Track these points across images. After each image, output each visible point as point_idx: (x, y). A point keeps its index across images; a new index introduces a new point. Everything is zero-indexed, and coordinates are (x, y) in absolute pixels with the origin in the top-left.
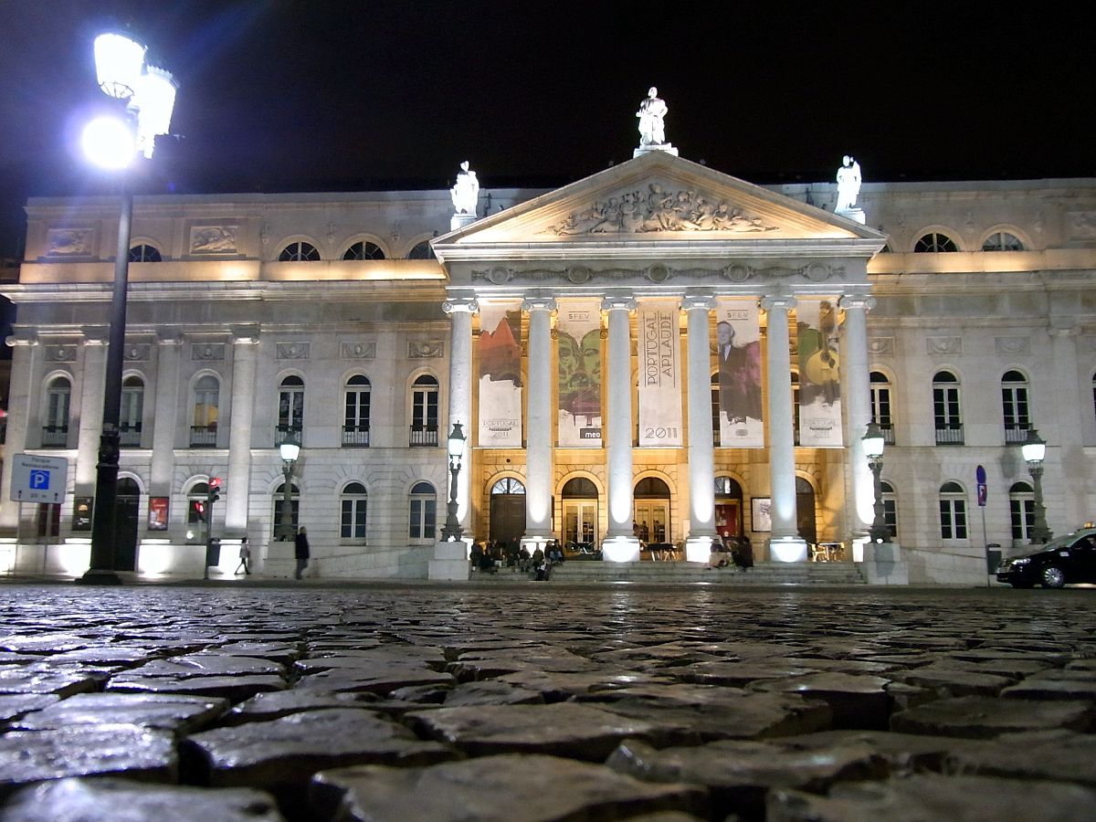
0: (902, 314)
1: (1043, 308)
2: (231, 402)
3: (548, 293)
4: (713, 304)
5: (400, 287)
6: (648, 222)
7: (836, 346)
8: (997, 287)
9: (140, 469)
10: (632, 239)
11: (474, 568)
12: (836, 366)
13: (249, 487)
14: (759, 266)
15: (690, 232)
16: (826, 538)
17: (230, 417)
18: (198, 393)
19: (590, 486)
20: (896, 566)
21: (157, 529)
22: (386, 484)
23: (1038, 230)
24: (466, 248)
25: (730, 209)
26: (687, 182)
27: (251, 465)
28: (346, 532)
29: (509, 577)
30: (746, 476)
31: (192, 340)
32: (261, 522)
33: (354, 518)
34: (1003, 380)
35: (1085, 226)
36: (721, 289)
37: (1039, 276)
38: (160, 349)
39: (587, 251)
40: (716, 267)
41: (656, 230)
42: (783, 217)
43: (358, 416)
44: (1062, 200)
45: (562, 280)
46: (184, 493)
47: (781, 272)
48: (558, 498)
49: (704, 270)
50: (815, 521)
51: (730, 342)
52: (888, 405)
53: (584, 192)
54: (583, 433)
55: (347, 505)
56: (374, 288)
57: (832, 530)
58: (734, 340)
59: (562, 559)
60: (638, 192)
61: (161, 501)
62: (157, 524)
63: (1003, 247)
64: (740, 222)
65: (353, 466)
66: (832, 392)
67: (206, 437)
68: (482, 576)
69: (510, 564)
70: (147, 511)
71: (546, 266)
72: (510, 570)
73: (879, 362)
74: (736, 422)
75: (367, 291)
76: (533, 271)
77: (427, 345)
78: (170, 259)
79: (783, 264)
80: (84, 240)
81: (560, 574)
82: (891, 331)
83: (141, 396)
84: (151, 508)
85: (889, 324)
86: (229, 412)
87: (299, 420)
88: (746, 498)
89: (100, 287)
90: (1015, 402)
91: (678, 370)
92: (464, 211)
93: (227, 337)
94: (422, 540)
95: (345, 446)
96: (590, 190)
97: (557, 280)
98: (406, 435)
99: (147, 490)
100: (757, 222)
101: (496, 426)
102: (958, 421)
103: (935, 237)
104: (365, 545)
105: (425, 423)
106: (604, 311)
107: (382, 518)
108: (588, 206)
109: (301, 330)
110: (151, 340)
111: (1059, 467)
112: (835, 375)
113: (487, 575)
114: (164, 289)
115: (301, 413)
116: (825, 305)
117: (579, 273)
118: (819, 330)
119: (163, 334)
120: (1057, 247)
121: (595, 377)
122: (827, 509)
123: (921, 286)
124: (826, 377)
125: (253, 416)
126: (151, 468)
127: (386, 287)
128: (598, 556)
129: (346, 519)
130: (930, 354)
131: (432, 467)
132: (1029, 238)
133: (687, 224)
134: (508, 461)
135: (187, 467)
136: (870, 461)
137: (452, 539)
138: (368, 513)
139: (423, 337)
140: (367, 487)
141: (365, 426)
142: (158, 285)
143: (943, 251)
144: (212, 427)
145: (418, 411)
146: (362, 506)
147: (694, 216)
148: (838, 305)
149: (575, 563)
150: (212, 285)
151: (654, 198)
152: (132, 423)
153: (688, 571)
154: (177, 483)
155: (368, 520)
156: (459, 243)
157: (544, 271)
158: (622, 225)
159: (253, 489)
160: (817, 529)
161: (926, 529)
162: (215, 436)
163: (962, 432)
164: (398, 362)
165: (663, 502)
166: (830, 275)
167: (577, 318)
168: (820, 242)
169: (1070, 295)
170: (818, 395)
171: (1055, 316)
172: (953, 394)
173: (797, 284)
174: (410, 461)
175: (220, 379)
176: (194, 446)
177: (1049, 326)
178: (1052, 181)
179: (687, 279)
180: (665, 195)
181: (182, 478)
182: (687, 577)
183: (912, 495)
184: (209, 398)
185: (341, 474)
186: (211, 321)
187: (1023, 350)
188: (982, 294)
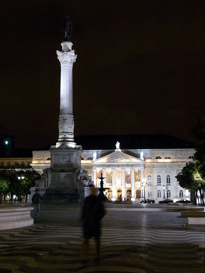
0: (153, 168)
1: (172, 167)
3: (105, 168)
4: (125, 170)
15: (122, 161)
23: (173, 156)
24: (95, 163)
34: (167, 176)
35: (179, 155)
36: (126, 168)
41: (118, 160)
44: (176, 152)
47: (133, 166)
48: (107, 192)
49: (124, 166)
51: (127, 174)
54: (109, 185)
60: (116, 156)
63: (168, 158)
64: (128, 159)
73: (150, 174)
74: (128, 184)
90: (168, 179)
91: (121, 178)
92: (95, 157)
100: (130, 159)
102: (161, 182)
103: (158, 157)
108: (110, 157)
111: (174, 188)
116: (139, 170)
117: (109, 166)
118: (138, 173)
120: (175, 158)
123: (156, 164)
130: (157, 173)
139: (89, 171)
143: (159, 159)
147: (122, 159)
157: (104, 166)
158: (114, 160)
166: (139, 166)
167: (109, 171)
169: (176, 165)
170: (137, 181)
172: (160, 178)
173: (135, 167)
177: (173, 169)
179: (122, 167)
180: (119, 156)
183: (154, 192)
187: (170, 172)
188: (164, 165)
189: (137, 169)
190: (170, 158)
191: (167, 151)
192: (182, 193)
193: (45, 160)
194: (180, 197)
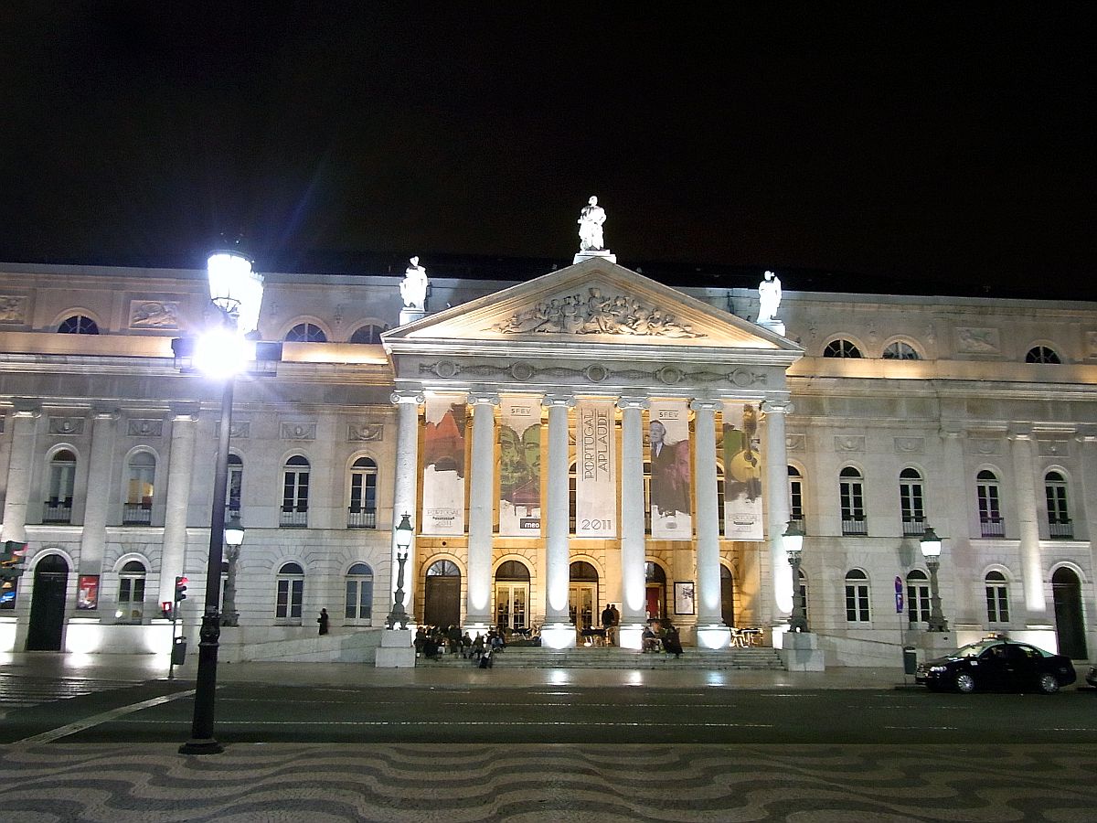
0: (812, 414)
1: (935, 413)
2: (168, 480)
3: (493, 389)
4: (647, 404)
5: (342, 371)
6: (587, 324)
7: (758, 446)
8: (897, 392)
9: (70, 546)
10: (572, 340)
11: (418, 655)
12: (757, 466)
13: (185, 566)
14: (689, 370)
15: (626, 336)
16: (744, 620)
17: (167, 495)
18: (132, 469)
19: (522, 568)
20: (814, 653)
21: (86, 608)
22: (323, 566)
23: (931, 341)
24: (415, 342)
25: (664, 315)
26: (624, 288)
27: (186, 543)
28: (281, 612)
29: (453, 663)
30: (669, 561)
31: (128, 415)
32: (196, 601)
33: (290, 596)
34: (901, 477)
35: (969, 340)
36: (654, 391)
37: (932, 385)
38: (94, 424)
39: (531, 350)
40: (650, 369)
41: (595, 332)
42: (713, 326)
43: (296, 496)
44: (951, 316)
45: (506, 376)
46: (115, 571)
47: (709, 377)
48: (491, 581)
49: (638, 372)
50: (732, 605)
51: (662, 440)
52: (800, 497)
53: (528, 294)
54: (523, 523)
55: (283, 585)
56: (316, 370)
57: (748, 613)
58: (665, 438)
59: (504, 645)
60: (578, 295)
61: (91, 579)
62: (87, 603)
63: (901, 356)
64: (673, 328)
65: (291, 546)
66: (754, 489)
67: (140, 514)
68: (426, 662)
69: (453, 650)
70: (75, 589)
71: (490, 363)
72: (453, 656)
73: (793, 458)
74: (666, 516)
75: (311, 373)
76: (478, 367)
77: (367, 428)
78: (108, 332)
79: (711, 369)
80: (16, 308)
81: (502, 660)
82: (802, 429)
83: (72, 472)
84: (80, 586)
85: (801, 422)
86: (164, 489)
87: (236, 498)
88: (670, 582)
89: (33, 358)
90: (911, 497)
91: (613, 466)
92: (412, 305)
93: (166, 413)
94: (358, 620)
95: (282, 526)
96: (533, 292)
97: (500, 376)
98: (345, 517)
99: (77, 568)
100: (688, 329)
101: (439, 515)
102: (862, 513)
103: (842, 343)
104: (300, 625)
105: (363, 505)
106: (544, 408)
107: (318, 599)
108: (532, 306)
109: (241, 409)
110: (86, 414)
111: (949, 557)
112: (756, 474)
113: (431, 662)
114: (101, 364)
115: (239, 491)
116: (748, 408)
117: (521, 371)
118: (743, 431)
119: (99, 408)
120: (946, 359)
121: (535, 469)
122: (744, 593)
123: (829, 389)
124: (748, 475)
125: (190, 495)
126: (81, 545)
127: (328, 371)
128: (537, 642)
129: (282, 598)
130: (836, 451)
131: (370, 548)
132: (923, 349)
133: (624, 328)
134: (444, 544)
135: (119, 545)
136: (789, 556)
137: (397, 626)
138: (305, 593)
139: (363, 420)
140: (305, 568)
141: (303, 507)
142: (96, 359)
143: (848, 357)
144: (147, 504)
145: (356, 493)
146: (298, 586)
147: (630, 321)
148: (760, 408)
149: (516, 649)
150: (151, 361)
151: (594, 301)
152: (62, 499)
153: (622, 657)
154: (109, 562)
155: (305, 601)
156: (408, 337)
157: (489, 367)
158: (564, 326)
159: (188, 568)
160: (735, 612)
161: (834, 612)
162: (150, 513)
163: (866, 523)
164: (337, 444)
165: (593, 586)
166: (753, 382)
167: (519, 413)
168: (745, 351)
169: (958, 401)
170: (741, 491)
171: (945, 422)
172: (857, 488)
173: (723, 389)
174: (347, 542)
175: (157, 456)
176: (127, 524)
177: (940, 429)
178: (942, 298)
179: (624, 381)
180: (604, 300)
181: (114, 556)
182: (622, 663)
183: (821, 580)
184: (144, 474)
185: (279, 555)
186: (149, 398)
187: (918, 450)
188: (883, 398)
189: (734, 403)
190: (911, 356)
191: (896, 311)
192: (1002, 592)
193: (46, 330)
194: (992, 617)
